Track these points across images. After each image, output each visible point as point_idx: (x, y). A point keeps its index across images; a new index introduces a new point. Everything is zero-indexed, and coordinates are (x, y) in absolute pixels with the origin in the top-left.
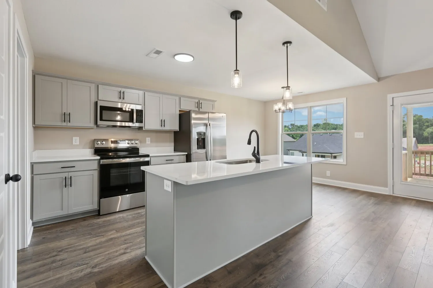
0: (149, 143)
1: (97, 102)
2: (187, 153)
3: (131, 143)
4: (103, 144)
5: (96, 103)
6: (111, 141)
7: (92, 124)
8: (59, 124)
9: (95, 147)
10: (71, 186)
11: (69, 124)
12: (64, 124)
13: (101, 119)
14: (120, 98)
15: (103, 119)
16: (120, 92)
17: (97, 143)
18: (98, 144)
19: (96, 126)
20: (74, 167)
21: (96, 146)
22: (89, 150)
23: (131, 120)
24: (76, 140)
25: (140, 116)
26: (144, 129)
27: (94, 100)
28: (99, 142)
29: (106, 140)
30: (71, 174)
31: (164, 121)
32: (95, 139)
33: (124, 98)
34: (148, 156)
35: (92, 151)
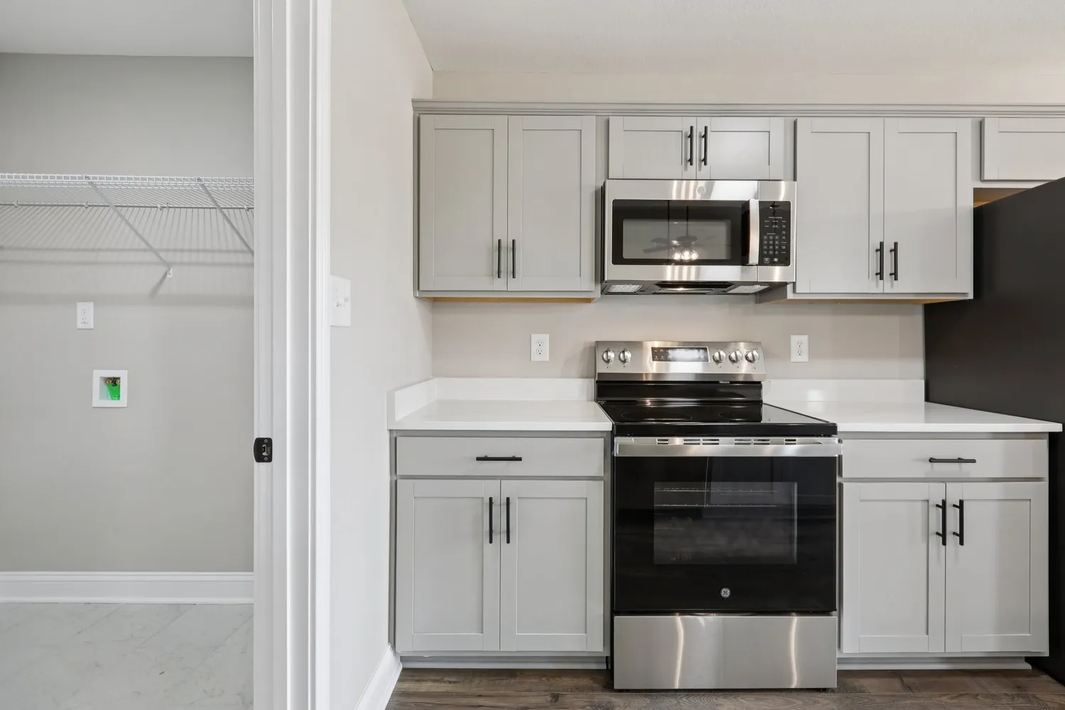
0: (804, 358)
1: (603, 189)
2: (1058, 427)
3: (730, 358)
4: (624, 361)
5: (601, 194)
6: (653, 349)
7: (586, 284)
8: (484, 283)
9: (598, 371)
10: (508, 541)
11: (514, 285)
12: (499, 284)
13: (618, 259)
14: (691, 161)
15: (626, 255)
16: (691, 136)
17: (605, 356)
18: (608, 361)
19: (599, 287)
20: (520, 459)
21: (602, 368)
22: (581, 381)
23: (739, 255)
24: (541, 345)
25: (777, 232)
26: (790, 295)
27: (592, 181)
28: (611, 355)
29: (635, 346)
30: (509, 488)
31: (895, 250)
32: (597, 342)
33: (705, 160)
34: (828, 430)
35: (589, 386)
